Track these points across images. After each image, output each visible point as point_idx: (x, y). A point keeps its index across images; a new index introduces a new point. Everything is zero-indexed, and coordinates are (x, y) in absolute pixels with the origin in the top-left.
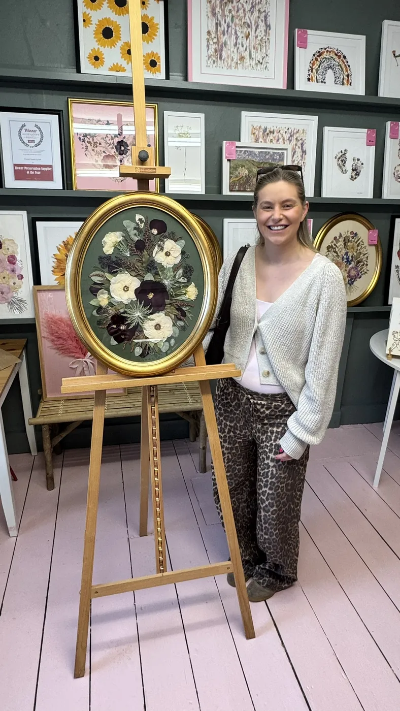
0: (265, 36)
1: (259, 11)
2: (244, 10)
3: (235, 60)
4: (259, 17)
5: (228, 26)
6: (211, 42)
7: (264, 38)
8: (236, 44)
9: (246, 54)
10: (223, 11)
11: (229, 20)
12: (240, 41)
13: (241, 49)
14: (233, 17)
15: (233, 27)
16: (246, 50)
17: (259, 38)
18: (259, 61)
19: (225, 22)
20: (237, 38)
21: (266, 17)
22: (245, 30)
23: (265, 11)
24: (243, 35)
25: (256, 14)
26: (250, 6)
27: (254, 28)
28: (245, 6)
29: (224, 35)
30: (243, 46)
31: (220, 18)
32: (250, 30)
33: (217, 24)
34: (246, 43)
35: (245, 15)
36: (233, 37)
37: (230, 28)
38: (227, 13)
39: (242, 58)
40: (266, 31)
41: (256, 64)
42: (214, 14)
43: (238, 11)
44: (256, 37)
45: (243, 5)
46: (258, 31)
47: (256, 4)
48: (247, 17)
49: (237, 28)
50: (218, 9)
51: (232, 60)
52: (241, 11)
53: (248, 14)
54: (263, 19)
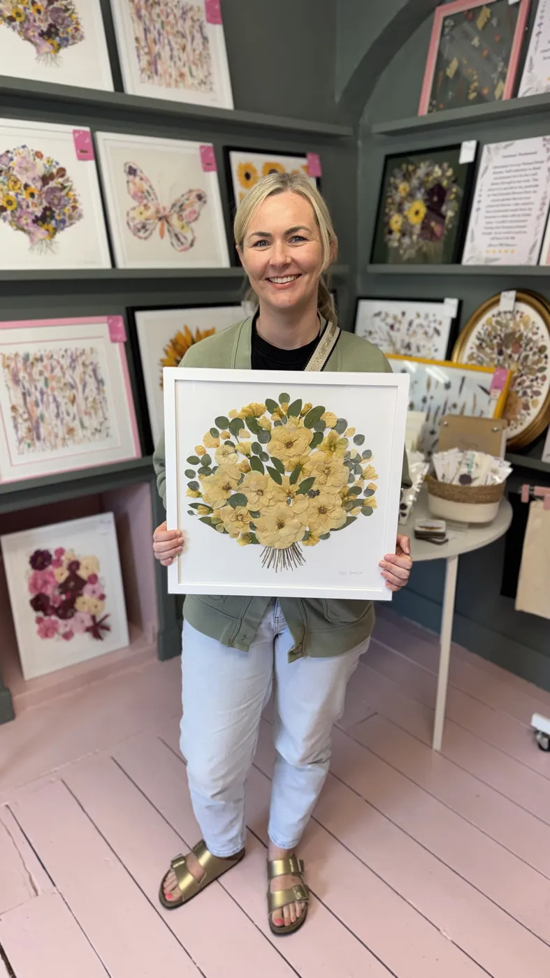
0: (99, 394)
1: (84, 364)
2: (62, 368)
3: (61, 435)
4: (84, 373)
5: (42, 393)
6: (20, 420)
7: (97, 397)
8: (58, 415)
9: (76, 424)
10: (30, 375)
11: (41, 384)
12: (63, 408)
13: (67, 419)
14: (46, 380)
15: (49, 391)
16: (74, 419)
17: (91, 399)
18: (96, 430)
19: (36, 388)
20: (58, 407)
21: (95, 371)
22: (68, 393)
23: (92, 363)
24: (66, 400)
25: (80, 369)
26: (69, 360)
27: (80, 387)
28: (62, 361)
29: (37, 405)
30: (68, 414)
31: (27, 385)
32: (74, 391)
33: (24, 394)
34: (73, 410)
35: (64, 374)
36: (53, 406)
37: (45, 397)
38: (36, 376)
39: (71, 431)
40: (98, 389)
41: (93, 434)
42: (17, 381)
43: (52, 370)
44: (86, 399)
45: (58, 362)
46: (87, 390)
47: (77, 357)
48: (67, 376)
49: (56, 393)
50: (22, 375)
51: (56, 436)
52: (58, 372)
53: (69, 372)
54: (92, 374)
